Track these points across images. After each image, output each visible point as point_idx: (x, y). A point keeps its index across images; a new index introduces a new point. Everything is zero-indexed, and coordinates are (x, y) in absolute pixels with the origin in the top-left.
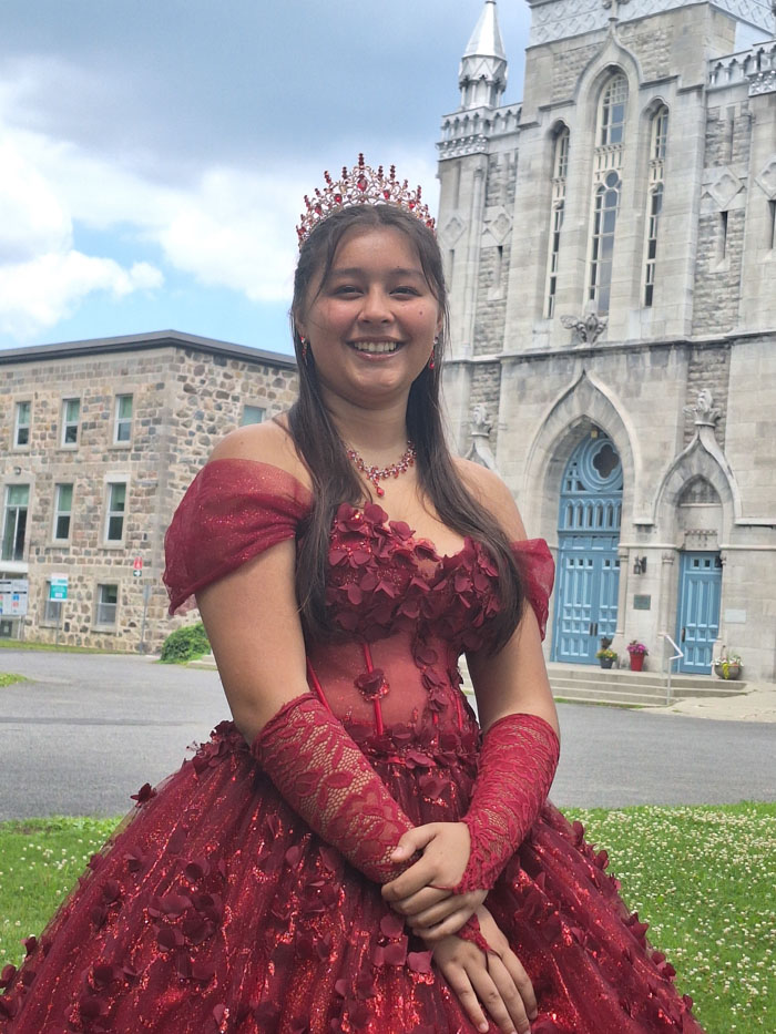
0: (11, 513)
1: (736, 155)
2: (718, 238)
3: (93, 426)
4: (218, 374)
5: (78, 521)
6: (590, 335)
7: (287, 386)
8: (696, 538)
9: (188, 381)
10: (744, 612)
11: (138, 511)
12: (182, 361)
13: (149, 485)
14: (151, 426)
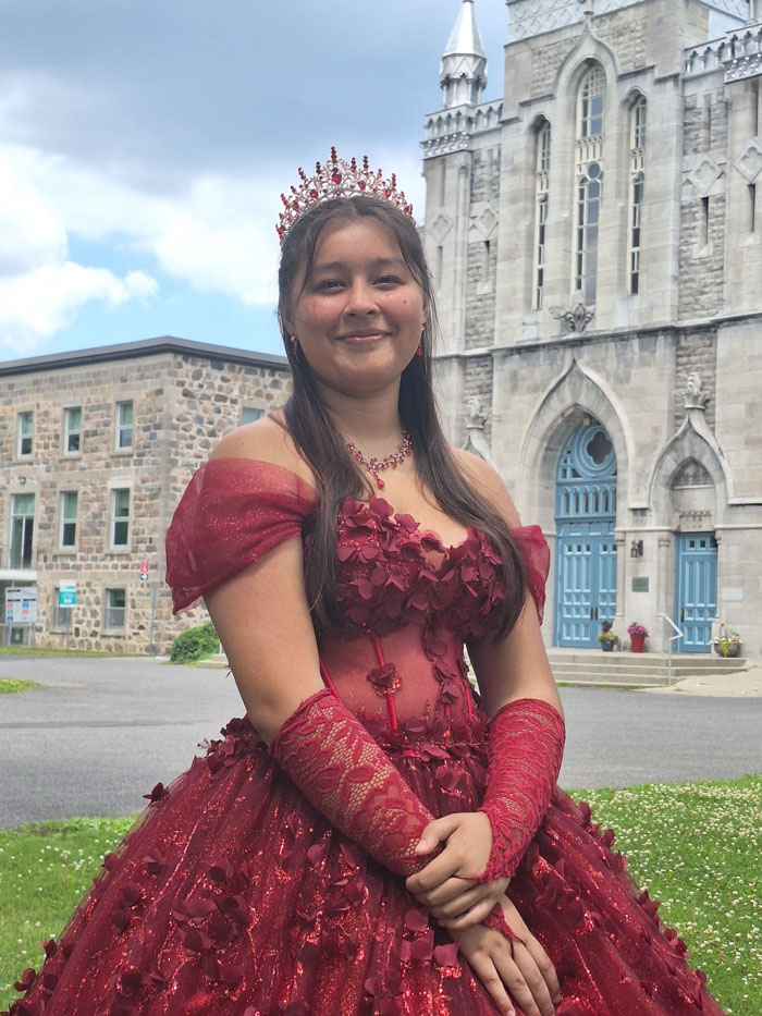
0: (18, 523)
1: (714, 141)
2: (699, 224)
3: (95, 434)
4: (216, 379)
5: (83, 528)
6: (579, 325)
7: (284, 386)
8: (691, 519)
9: (187, 386)
10: (741, 589)
11: (142, 516)
12: (180, 366)
13: (153, 490)
14: (153, 431)
